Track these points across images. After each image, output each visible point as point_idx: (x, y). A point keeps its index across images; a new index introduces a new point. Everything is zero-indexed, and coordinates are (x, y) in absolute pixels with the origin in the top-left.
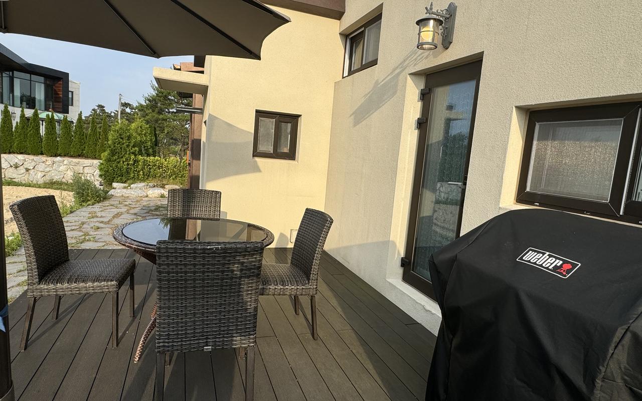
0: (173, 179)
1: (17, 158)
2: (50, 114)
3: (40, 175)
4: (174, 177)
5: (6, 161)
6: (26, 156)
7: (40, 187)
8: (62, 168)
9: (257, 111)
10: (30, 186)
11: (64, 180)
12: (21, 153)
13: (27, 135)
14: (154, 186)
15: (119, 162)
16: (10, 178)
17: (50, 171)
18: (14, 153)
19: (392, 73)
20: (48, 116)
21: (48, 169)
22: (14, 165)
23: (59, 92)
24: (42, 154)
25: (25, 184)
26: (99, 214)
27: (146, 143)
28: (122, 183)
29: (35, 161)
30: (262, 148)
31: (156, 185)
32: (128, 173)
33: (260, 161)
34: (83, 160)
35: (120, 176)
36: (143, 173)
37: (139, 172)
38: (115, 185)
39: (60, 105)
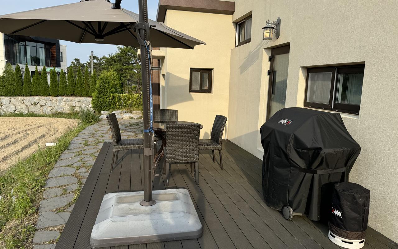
0: (137, 107)
1: (35, 99)
2: (53, 69)
3: (49, 109)
4: (137, 106)
5: (29, 101)
6: (40, 97)
7: (50, 117)
8: (62, 104)
9: (191, 69)
10: (44, 116)
11: (64, 112)
12: (37, 95)
13: (40, 83)
14: (126, 112)
15: (104, 98)
16: (32, 112)
17: (55, 106)
18: (33, 96)
19: (257, 47)
20: (51, 70)
21: (54, 105)
22: (33, 103)
23: (54, 53)
24: (49, 95)
25: (41, 115)
26: (99, 129)
27: (117, 85)
28: (106, 111)
29: (46, 100)
30: (194, 88)
31: (127, 111)
32: (110, 105)
33: (193, 94)
34: (75, 98)
35: (105, 107)
36: (119, 104)
37: (116, 104)
38: (102, 112)
39: (55, 62)
